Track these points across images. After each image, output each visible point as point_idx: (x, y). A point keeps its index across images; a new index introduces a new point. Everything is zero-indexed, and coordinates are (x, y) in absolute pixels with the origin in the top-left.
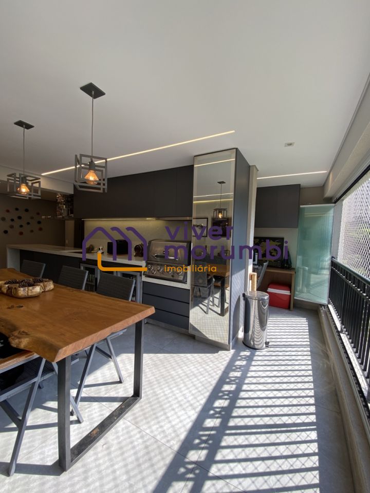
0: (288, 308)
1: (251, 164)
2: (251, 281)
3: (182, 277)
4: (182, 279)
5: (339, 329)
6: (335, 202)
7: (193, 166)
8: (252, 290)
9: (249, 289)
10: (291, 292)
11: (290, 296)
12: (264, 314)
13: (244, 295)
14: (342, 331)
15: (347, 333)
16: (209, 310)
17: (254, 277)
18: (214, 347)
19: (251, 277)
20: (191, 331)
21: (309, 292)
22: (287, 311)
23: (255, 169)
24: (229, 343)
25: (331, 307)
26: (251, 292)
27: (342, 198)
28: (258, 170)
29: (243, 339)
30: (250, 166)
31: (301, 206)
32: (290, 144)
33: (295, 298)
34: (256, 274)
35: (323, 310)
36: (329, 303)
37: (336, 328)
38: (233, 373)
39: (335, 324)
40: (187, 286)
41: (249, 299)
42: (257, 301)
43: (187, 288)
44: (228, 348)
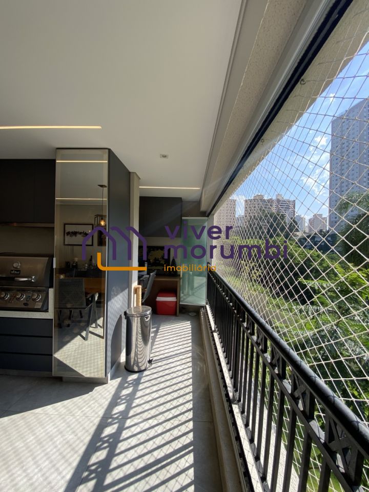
0: (175, 314)
1: (131, 170)
2: (135, 295)
3: (41, 304)
4: (39, 307)
5: (213, 329)
6: (208, 216)
7: (54, 161)
8: (137, 305)
9: (134, 304)
10: (177, 298)
11: (176, 302)
12: (147, 327)
13: (125, 313)
14: (215, 331)
15: (218, 332)
16: (90, 334)
17: (139, 290)
18: (87, 385)
19: (136, 290)
20: (55, 372)
21: (193, 294)
22: (174, 317)
23: (135, 176)
24: (106, 375)
25: (208, 307)
26: (136, 307)
27: (212, 213)
28: (140, 179)
29: (125, 364)
30: (130, 173)
31: (183, 218)
32: (165, 156)
33: (181, 303)
34: (141, 286)
35: (202, 311)
36: (207, 304)
37: (211, 328)
38: (117, 407)
39: (210, 325)
40: (50, 315)
41: (130, 318)
42: (139, 318)
43: (49, 318)
44: (105, 381)
